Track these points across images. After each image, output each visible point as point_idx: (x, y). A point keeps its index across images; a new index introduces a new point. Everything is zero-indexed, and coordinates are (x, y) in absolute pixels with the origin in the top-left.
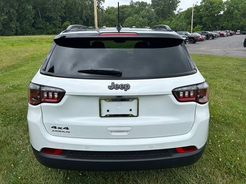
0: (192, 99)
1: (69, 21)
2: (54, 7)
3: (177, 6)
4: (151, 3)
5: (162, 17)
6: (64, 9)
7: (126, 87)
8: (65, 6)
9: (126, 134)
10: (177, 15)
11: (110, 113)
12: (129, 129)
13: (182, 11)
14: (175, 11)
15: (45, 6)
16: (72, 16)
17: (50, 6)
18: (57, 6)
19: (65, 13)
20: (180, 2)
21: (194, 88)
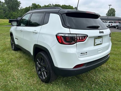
3: (19, 6)
4: (4, 2)
5: (12, 10)
9: (101, 51)
10: (20, 10)
13: (22, 8)
14: (19, 8)
20: (21, 3)
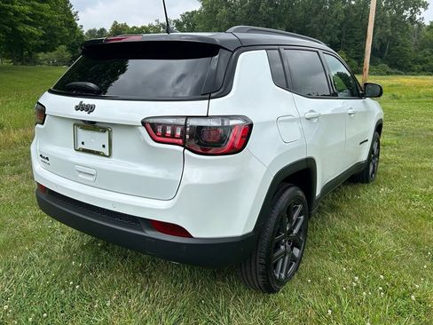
0: (177, 141)
1: (345, 50)
2: (322, 26)
6: (340, 28)
7: (90, 109)
8: (342, 24)
9: (91, 179)
11: (84, 147)
12: (93, 172)
15: (307, 26)
16: (351, 41)
17: (315, 25)
18: (327, 25)
19: (340, 36)
21: (182, 122)
